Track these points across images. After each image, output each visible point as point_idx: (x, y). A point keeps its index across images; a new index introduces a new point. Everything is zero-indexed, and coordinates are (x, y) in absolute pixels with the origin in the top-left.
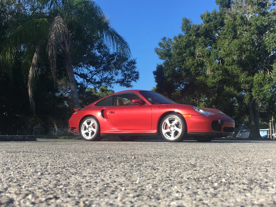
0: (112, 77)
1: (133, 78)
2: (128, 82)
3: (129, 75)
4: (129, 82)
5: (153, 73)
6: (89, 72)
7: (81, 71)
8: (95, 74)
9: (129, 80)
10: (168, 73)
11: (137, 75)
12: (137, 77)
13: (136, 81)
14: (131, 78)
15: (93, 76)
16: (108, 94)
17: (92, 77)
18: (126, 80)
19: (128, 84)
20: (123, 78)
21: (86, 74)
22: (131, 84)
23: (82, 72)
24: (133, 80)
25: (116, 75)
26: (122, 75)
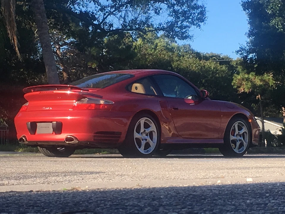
0: (148, 19)
1: (192, 19)
2: (181, 27)
3: (184, 13)
4: (186, 27)
5: (242, 5)
6: (99, 7)
7: (81, 7)
8: (111, 13)
9: (185, 23)
10: (272, 8)
11: (202, 13)
12: (202, 18)
13: (199, 26)
14: (190, 20)
15: (106, 17)
16: (156, 46)
17: (104, 19)
18: (179, 23)
19: (183, 33)
20: (171, 19)
21: (93, 13)
22: (190, 34)
23: (84, 10)
24: (192, 23)
25: (157, 12)
26: (168, 13)
